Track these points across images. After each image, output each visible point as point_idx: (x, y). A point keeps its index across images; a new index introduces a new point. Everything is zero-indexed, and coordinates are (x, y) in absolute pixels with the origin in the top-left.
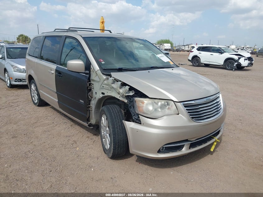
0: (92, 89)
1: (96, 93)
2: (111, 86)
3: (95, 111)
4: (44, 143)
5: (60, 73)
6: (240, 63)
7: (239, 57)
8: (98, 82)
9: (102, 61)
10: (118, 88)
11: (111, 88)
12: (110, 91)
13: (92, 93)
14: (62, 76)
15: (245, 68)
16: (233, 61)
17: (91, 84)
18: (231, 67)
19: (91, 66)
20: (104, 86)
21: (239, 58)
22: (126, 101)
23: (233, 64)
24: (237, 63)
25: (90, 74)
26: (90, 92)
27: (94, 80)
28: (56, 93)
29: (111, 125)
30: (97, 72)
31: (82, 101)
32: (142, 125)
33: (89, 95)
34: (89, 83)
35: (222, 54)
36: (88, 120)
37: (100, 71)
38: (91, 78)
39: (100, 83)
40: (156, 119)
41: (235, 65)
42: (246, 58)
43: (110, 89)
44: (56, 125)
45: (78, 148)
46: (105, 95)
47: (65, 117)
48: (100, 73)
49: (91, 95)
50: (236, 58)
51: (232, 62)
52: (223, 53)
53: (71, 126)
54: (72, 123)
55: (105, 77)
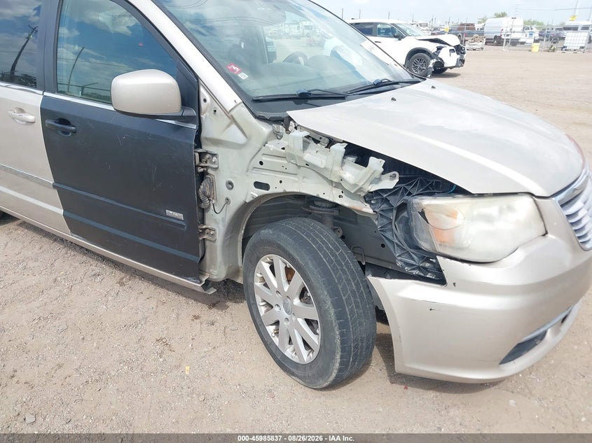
0: (210, 171)
1: (230, 183)
2: (301, 158)
3: (224, 242)
4: (60, 366)
5: (64, 121)
6: (441, 59)
7: (438, 45)
8: (239, 146)
9: (240, 72)
10: (337, 168)
11: (299, 167)
12: (292, 178)
13: (212, 184)
14: (74, 132)
15: (448, 71)
16: (425, 55)
17: (206, 153)
18: (421, 70)
19: (202, 90)
20: (264, 159)
21: (439, 49)
22: (367, 209)
23: (427, 63)
24: (435, 60)
25: (200, 118)
26: (203, 183)
27: (217, 142)
28: (54, 187)
29: (328, 298)
30: (232, 113)
31: (180, 216)
32: (450, 289)
33: (204, 193)
34: (200, 150)
35: (400, 40)
36: (196, 269)
37: (245, 110)
38: (204, 134)
39: (249, 152)
40: (493, 265)
41: (431, 65)
42: (453, 48)
43: (292, 168)
44: (70, 289)
45: (188, 368)
46: (271, 191)
47: (85, 254)
48: (243, 114)
49: (208, 193)
50: (432, 47)
51: (425, 58)
52: (403, 37)
53: (121, 284)
54: (119, 274)
55: (265, 129)
